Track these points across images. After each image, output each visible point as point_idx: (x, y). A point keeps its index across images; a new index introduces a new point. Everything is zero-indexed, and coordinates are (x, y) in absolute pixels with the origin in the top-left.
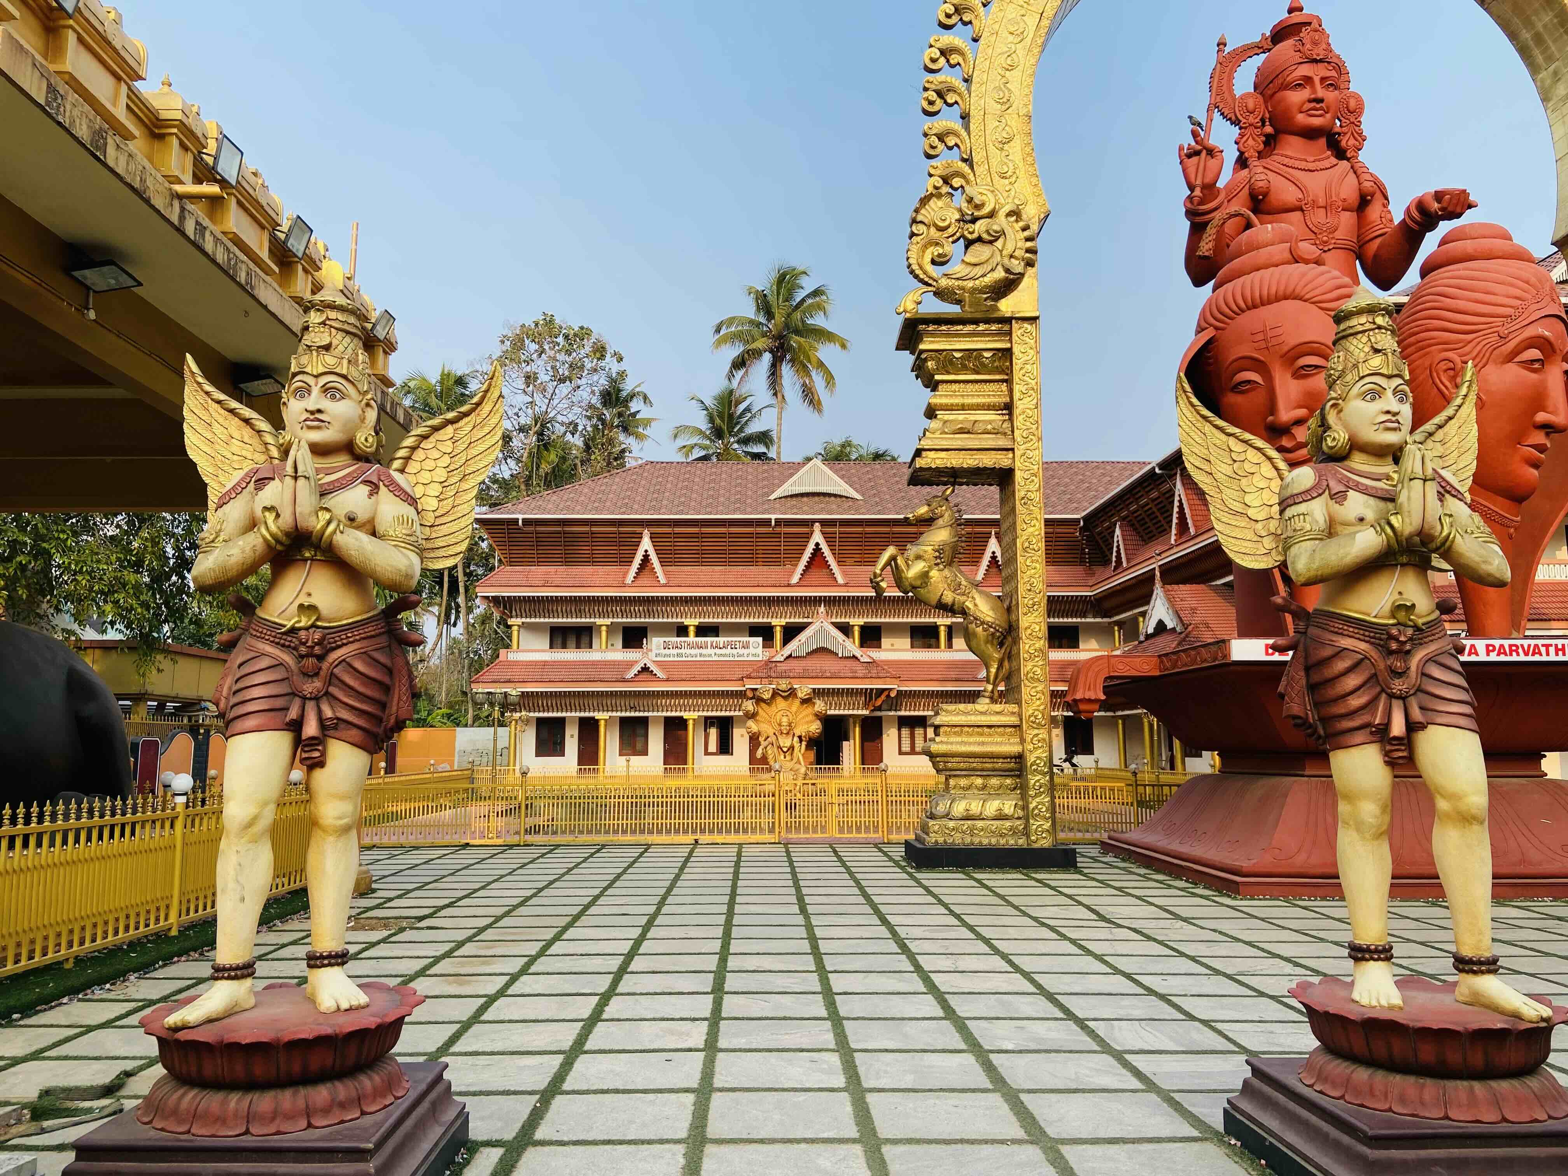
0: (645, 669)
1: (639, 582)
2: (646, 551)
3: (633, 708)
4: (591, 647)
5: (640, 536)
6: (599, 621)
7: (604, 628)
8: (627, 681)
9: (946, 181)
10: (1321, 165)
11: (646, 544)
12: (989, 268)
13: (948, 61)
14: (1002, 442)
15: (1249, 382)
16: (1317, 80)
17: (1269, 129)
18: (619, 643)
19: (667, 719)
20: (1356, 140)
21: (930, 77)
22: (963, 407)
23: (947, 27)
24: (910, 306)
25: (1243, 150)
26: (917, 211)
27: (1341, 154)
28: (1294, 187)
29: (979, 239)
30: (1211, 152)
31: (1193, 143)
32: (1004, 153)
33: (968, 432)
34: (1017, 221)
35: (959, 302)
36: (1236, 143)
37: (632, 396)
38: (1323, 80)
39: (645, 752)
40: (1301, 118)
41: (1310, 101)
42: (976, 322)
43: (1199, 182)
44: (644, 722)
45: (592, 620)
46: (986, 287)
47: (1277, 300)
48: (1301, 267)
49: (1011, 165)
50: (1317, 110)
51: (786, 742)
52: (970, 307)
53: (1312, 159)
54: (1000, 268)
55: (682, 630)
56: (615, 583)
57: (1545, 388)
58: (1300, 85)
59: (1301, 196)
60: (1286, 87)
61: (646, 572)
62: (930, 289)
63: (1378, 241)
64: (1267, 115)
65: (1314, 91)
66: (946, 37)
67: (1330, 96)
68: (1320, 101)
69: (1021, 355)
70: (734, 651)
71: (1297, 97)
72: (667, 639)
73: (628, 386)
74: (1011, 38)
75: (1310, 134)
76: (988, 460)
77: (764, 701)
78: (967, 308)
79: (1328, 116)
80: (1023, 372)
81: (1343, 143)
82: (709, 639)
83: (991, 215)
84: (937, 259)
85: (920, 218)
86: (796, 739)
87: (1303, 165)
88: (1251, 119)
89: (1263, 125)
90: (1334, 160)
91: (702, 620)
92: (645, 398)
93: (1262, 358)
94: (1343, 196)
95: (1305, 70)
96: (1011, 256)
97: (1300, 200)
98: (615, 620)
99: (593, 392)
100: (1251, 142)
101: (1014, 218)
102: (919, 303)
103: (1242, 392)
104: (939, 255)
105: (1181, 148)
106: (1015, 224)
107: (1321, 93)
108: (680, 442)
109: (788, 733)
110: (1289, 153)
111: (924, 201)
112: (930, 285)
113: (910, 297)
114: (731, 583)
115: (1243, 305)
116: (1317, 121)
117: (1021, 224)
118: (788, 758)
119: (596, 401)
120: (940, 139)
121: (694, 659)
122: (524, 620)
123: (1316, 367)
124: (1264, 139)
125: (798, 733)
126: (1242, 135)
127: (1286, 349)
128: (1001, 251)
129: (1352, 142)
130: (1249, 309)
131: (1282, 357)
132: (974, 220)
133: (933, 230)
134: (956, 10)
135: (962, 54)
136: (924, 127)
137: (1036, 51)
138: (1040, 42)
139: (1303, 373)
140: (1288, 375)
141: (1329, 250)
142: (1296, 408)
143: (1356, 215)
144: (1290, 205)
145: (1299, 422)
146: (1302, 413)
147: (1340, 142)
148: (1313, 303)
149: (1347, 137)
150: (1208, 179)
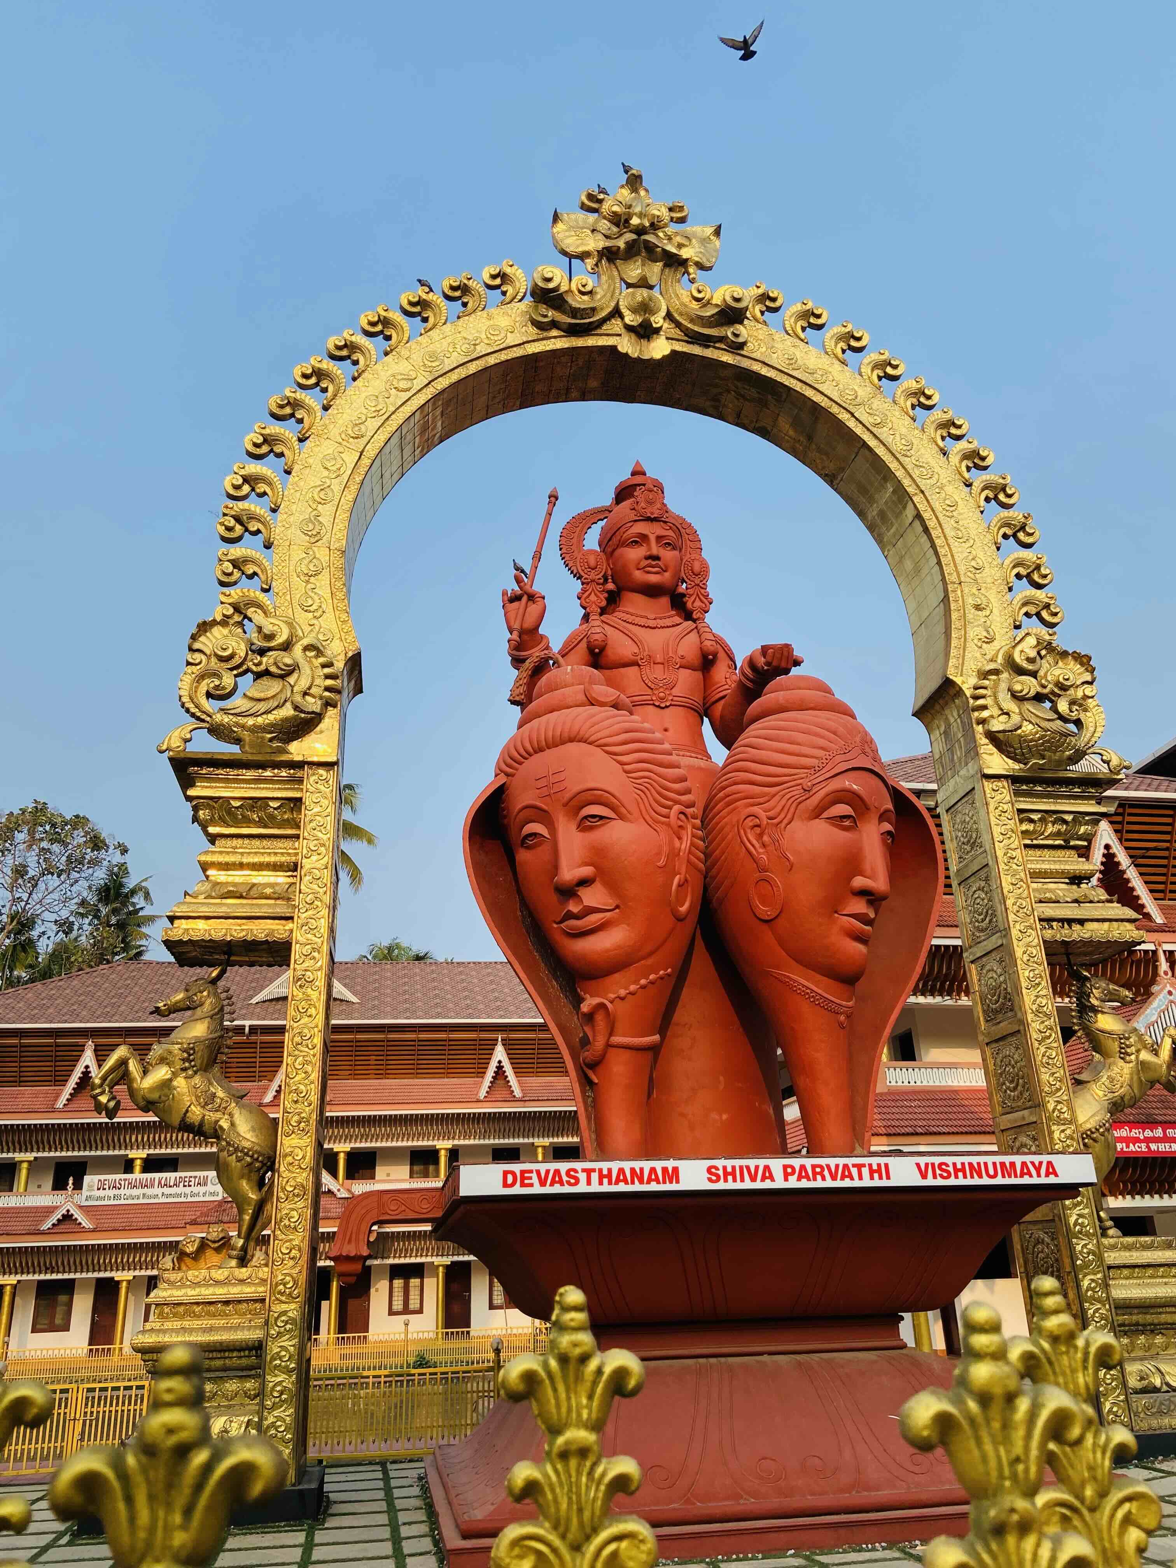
0: (67, 1217)
1: (73, 1106)
2: (87, 1067)
3: (50, 1269)
4: (11, 1190)
5: (81, 1049)
6: (18, 1156)
7: (25, 1166)
8: (43, 1233)
9: (237, 609)
10: (661, 623)
11: (88, 1059)
12: (276, 704)
13: (253, 490)
14: (281, 909)
15: (535, 835)
16: (652, 538)
17: (611, 586)
18: (49, 1183)
19: (99, 1280)
20: (702, 602)
21: (231, 504)
22: (241, 866)
23: (256, 457)
24: (176, 743)
25: (585, 605)
26: (194, 638)
28: (630, 642)
29: (267, 673)
30: (532, 597)
32: (310, 586)
33: (241, 897)
34: (317, 657)
35: (238, 741)
37: (133, 892)
38: (659, 538)
39: (66, 1328)
40: (638, 575)
41: (647, 558)
42: (262, 766)
43: (517, 626)
44: (68, 1287)
45: (10, 1155)
46: (272, 725)
47: (563, 743)
49: (316, 598)
50: (653, 567)
52: (251, 746)
53: (653, 616)
54: (288, 705)
55: (128, 1166)
56: (43, 1108)
57: (860, 849)
58: (636, 542)
59: (637, 651)
60: (623, 544)
61: (84, 1094)
62: (204, 725)
64: (609, 572)
65: (650, 549)
66: (253, 465)
67: (668, 555)
68: (657, 558)
69: (312, 805)
70: (188, 1190)
71: (634, 554)
72: (102, 1177)
74: (326, 473)
75: (652, 591)
76: (259, 930)
77: (188, 1255)
78: (247, 748)
79: (667, 575)
80: (313, 824)
81: (689, 605)
82: (157, 1176)
83: (286, 647)
84: (213, 692)
85: (196, 646)
87: (642, 621)
88: (593, 575)
89: (606, 580)
90: (677, 620)
91: (151, 1151)
92: (147, 896)
93: (545, 807)
94: (681, 652)
95: (641, 528)
96: (305, 694)
97: (635, 654)
98: (40, 1154)
99: (90, 887)
100: (593, 598)
101: (313, 654)
102: (190, 740)
103: (530, 848)
104: (217, 687)
105: (504, 593)
106: (314, 660)
107: (657, 551)
110: (631, 610)
111: (204, 627)
112: (203, 721)
113: (176, 733)
115: (531, 749)
116: (654, 579)
117: (322, 660)
119: (92, 899)
120: (235, 567)
121: (136, 1201)
123: (601, 818)
124: (606, 595)
126: (584, 591)
127: (567, 796)
128: (292, 687)
129: (698, 603)
130: (536, 752)
131: (565, 805)
132: (262, 652)
133: (214, 660)
134: (265, 441)
135: (270, 484)
136: (220, 553)
137: (354, 488)
138: (358, 479)
139: (588, 824)
140: (573, 826)
141: (667, 707)
142: (580, 866)
143: (699, 675)
144: (626, 660)
145: (584, 882)
146: (587, 871)
147: (685, 603)
148: (598, 746)
149: (693, 598)
150: (529, 623)
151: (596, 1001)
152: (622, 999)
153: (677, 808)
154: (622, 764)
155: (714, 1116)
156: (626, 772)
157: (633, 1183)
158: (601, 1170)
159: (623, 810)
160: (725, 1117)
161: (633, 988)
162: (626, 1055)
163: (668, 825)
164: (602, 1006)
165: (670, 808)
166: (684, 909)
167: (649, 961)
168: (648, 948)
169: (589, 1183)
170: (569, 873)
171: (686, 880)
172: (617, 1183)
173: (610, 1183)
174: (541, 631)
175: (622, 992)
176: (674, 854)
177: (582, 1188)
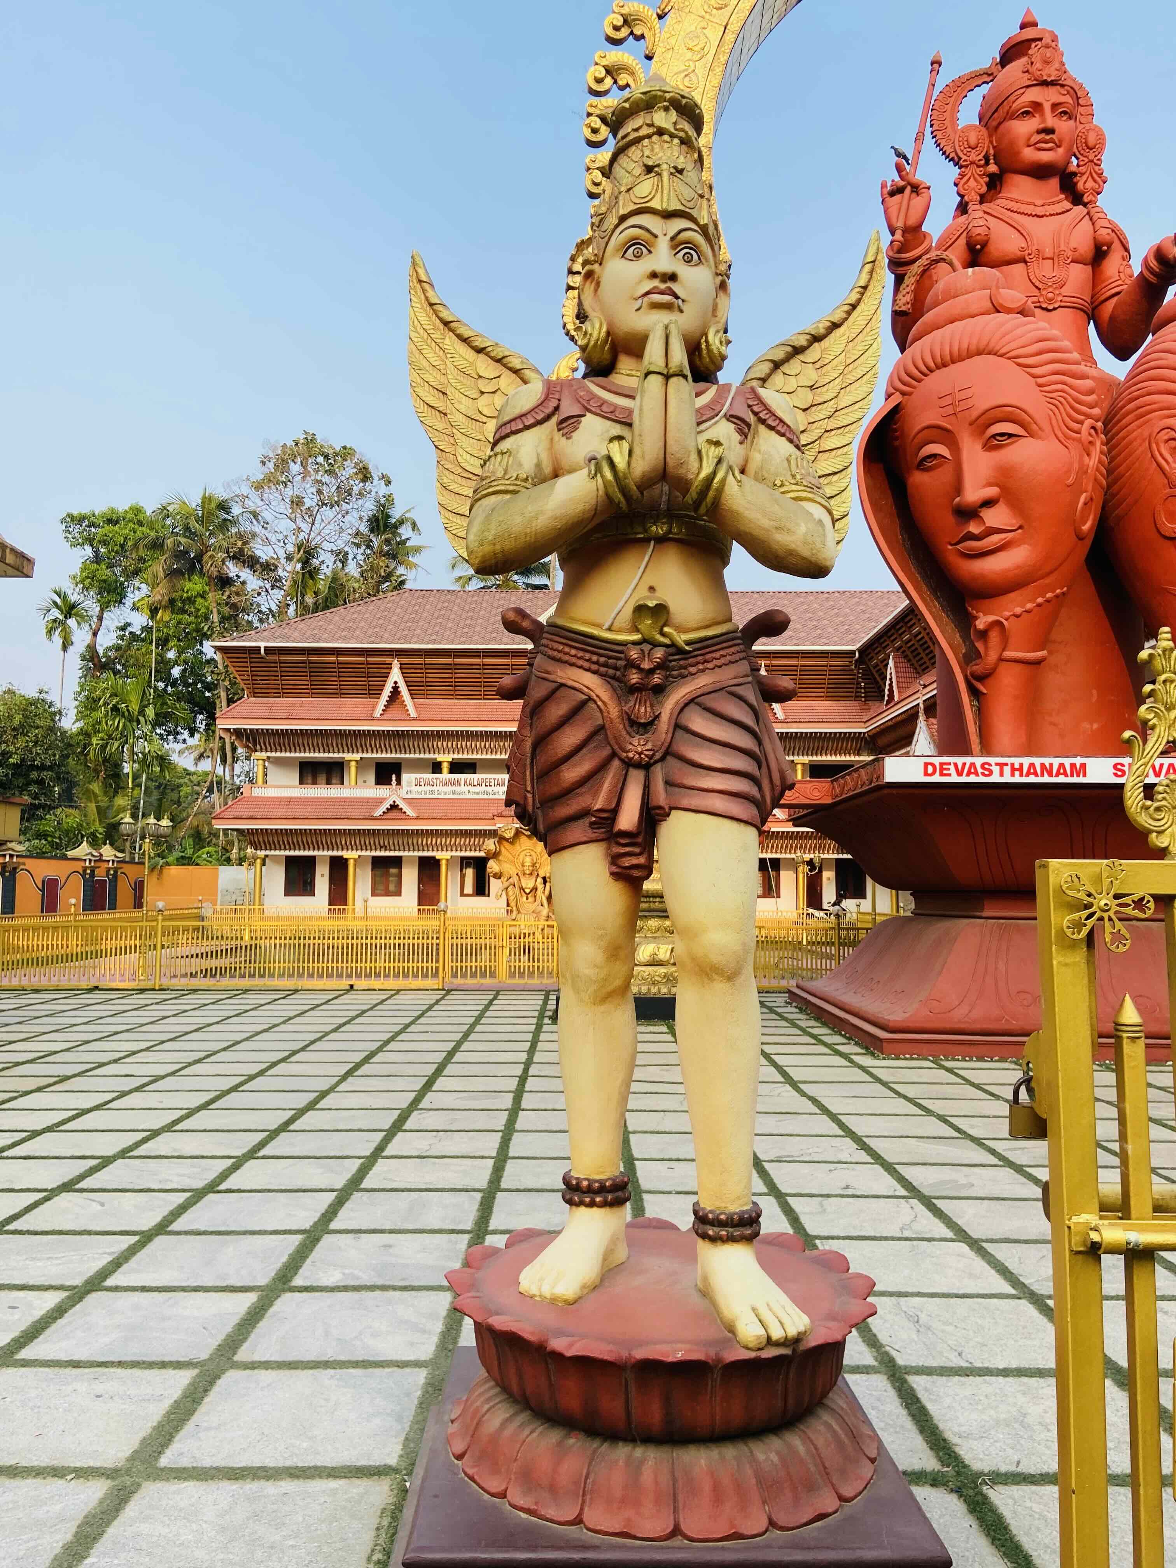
0: (394, 807)
1: (388, 716)
2: (396, 683)
3: (384, 847)
4: (342, 783)
5: (389, 666)
6: (348, 756)
7: (353, 764)
8: (376, 819)
10: (1051, 209)
11: (396, 675)
13: (615, 82)
15: (934, 456)
16: (1047, 107)
17: (993, 168)
18: (371, 778)
19: (421, 859)
20: (1095, 181)
21: (594, 100)
23: (616, 42)
25: (963, 192)
27: (1077, 198)
28: (1017, 234)
30: (916, 188)
31: (897, 179)
36: (956, 185)
37: (401, 522)
39: (398, 893)
40: (1028, 154)
41: (1039, 132)
43: (900, 224)
44: (397, 862)
45: (341, 755)
47: (970, 356)
48: (1001, 317)
50: (1046, 142)
51: (528, 883)
53: (1039, 202)
55: (436, 767)
56: (363, 716)
58: (1027, 112)
59: (1024, 245)
60: (1012, 116)
61: (396, 706)
63: (1114, 300)
64: (992, 151)
65: (1043, 120)
66: (614, 52)
67: (1063, 126)
68: (1051, 131)
70: (489, 789)
71: (1023, 128)
72: (418, 776)
73: (396, 513)
74: (689, 55)
75: (1040, 172)
77: (507, 840)
79: (1060, 151)
81: (1080, 186)
82: (463, 776)
86: (540, 880)
87: (1029, 209)
88: (974, 156)
89: (987, 163)
90: (1067, 205)
91: (456, 756)
92: (414, 526)
93: (949, 426)
94: (1073, 244)
95: (1034, 94)
97: (1022, 249)
98: (365, 755)
99: (361, 518)
100: (972, 183)
103: (928, 470)
105: (884, 185)
107: (1051, 121)
108: (458, 573)
109: (531, 874)
110: (1015, 196)
113: (564, 363)
114: (484, 717)
115: (932, 365)
116: (1046, 157)
118: (531, 899)
119: (364, 528)
121: (447, 797)
122: (269, 754)
123: (1010, 435)
124: (987, 179)
125: (542, 874)
126: (962, 176)
127: (975, 414)
129: (1090, 184)
130: (938, 368)
131: (971, 424)
134: (626, 22)
135: (632, 74)
136: (588, 160)
137: (719, 70)
138: (723, 59)
139: (993, 443)
140: (978, 446)
141: (1055, 309)
142: (984, 487)
143: (1089, 269)
144: (1013, 257)
145: (988, 503)
146: (992, 492)
147: (1076, 184)
148: (1009, 358)
149: (1084, 178)
150: (912, 221)
151: (991, 618)
152: (1018, 616)
153: (1088, 422)
154: (1034, 376)
155: (1086, 725)
156: (1040, 386)
157: (1042, 775)
158: (1013, 765)
159: (1034, 427)
160: (1095, 726)
161: (1029, 606)
162: (1018, 667)
163: (1079, 441)
164: (998, 623)
165: (1081, 423)
166: (1086, 527)
167: (1047, 581)
168: (1047, 569)
169: (1002, 774)
170: (973, 494)
171: (1092, 499)
172: (1027, 775)
173: (1021, 775)
174: (924, 228)
175: (1018, 610)
176: (1083, 470)
177: (995, 778)
